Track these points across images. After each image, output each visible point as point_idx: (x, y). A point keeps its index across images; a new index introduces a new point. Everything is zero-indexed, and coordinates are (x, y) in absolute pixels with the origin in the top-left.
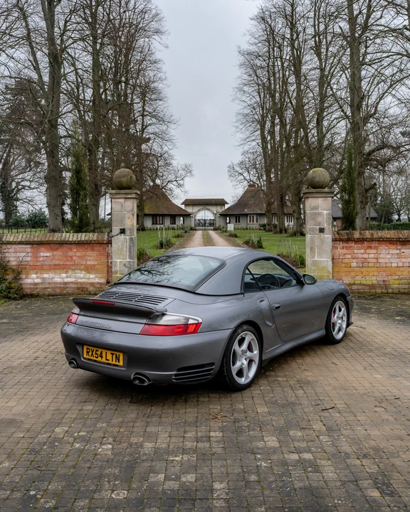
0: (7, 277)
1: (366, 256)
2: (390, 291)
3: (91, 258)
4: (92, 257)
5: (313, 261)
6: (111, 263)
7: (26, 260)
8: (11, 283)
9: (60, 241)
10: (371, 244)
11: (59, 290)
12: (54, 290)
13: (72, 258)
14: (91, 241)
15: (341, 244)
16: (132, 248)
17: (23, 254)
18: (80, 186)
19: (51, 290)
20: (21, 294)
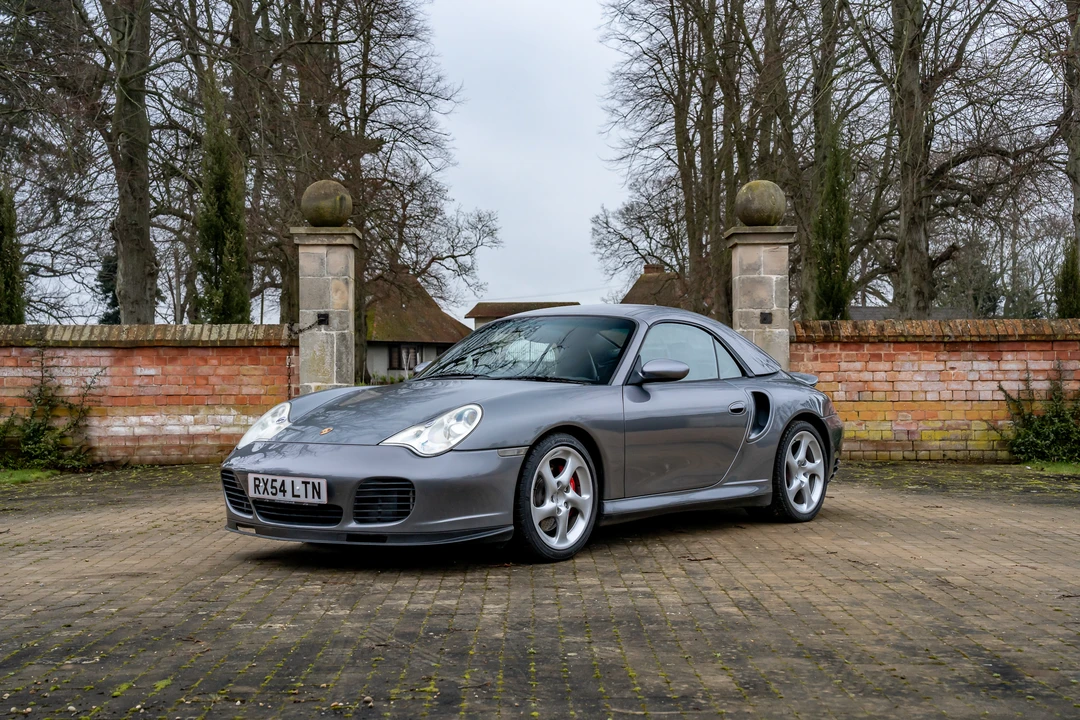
0: (56, 423)
1: (867, 376)
2: (923, 454)
3: (251, 381)
4: (253, 377)
6: (297, 390)
7: (102, 384)
8: (65, 436)
9: (181, 341)
10: (878, 349)
11: (176, 453)
12: (167, 452)
13: (207, 380)
14: (253, 340)
15: (811, 350)
16: (344, 356)
17: (93, 371)
18: (225, 220)
19: (159, 452)
20: (89, 461)
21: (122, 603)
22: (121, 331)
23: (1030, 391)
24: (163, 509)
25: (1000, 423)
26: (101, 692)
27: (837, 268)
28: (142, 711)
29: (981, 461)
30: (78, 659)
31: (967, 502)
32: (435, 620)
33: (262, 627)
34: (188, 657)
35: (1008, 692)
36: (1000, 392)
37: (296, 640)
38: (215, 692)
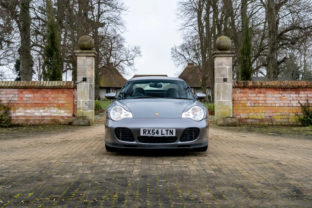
1: (257, 98)
2: (274, 123)
4: (62, 98)
5: (219, 101)
6: (76, 102)
7: (14, 100)
8: (3, 116)
9: (39, 86)
10: (260, 90)
11: (38, 122)
12: (35, 121)
13: (48, 98)
14: (62, 86)
15: (239, 90)
16: (91, 91)
17: (12, 96)
18: (54, 48)
19: (32, 121)
20: (10, 124)
21: (19, 169)
22: (20, 83)
23: (309, 104)
24: (33, 139)
25: (299, 113)
26: (11, 197)
27: (248, 64)
28: (24, 203)
29: (293, 126)
30: (4, 186)
31: (288, 138)
32: (118, 175)
33: (63, 176)
34: (39, 186)
35: (298, 198)
36: (299, 104)
37: (74, 181)
38: (47, 197)
